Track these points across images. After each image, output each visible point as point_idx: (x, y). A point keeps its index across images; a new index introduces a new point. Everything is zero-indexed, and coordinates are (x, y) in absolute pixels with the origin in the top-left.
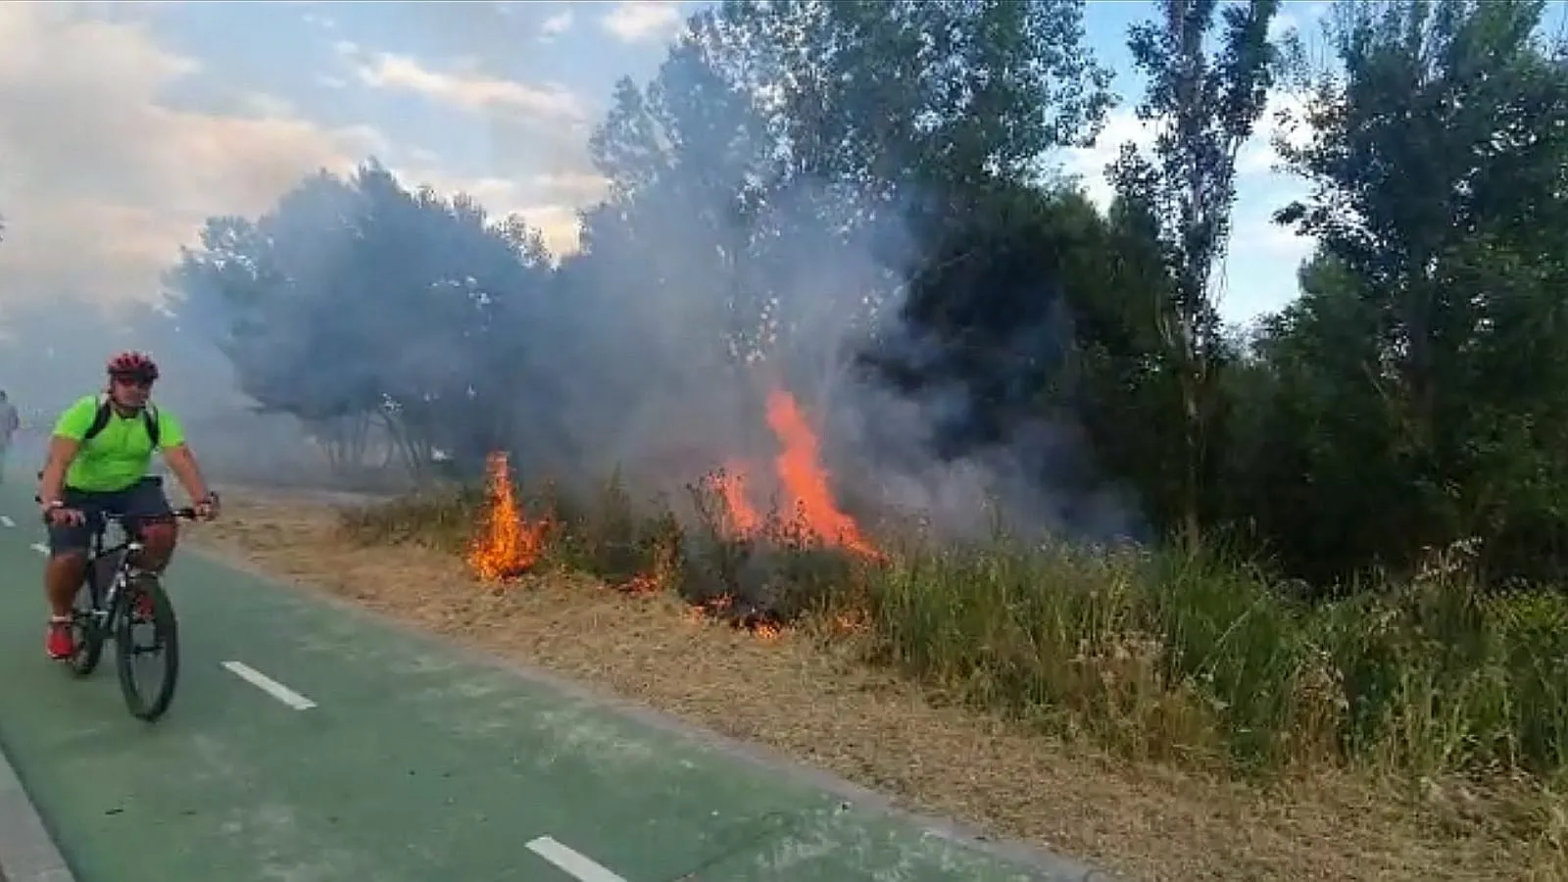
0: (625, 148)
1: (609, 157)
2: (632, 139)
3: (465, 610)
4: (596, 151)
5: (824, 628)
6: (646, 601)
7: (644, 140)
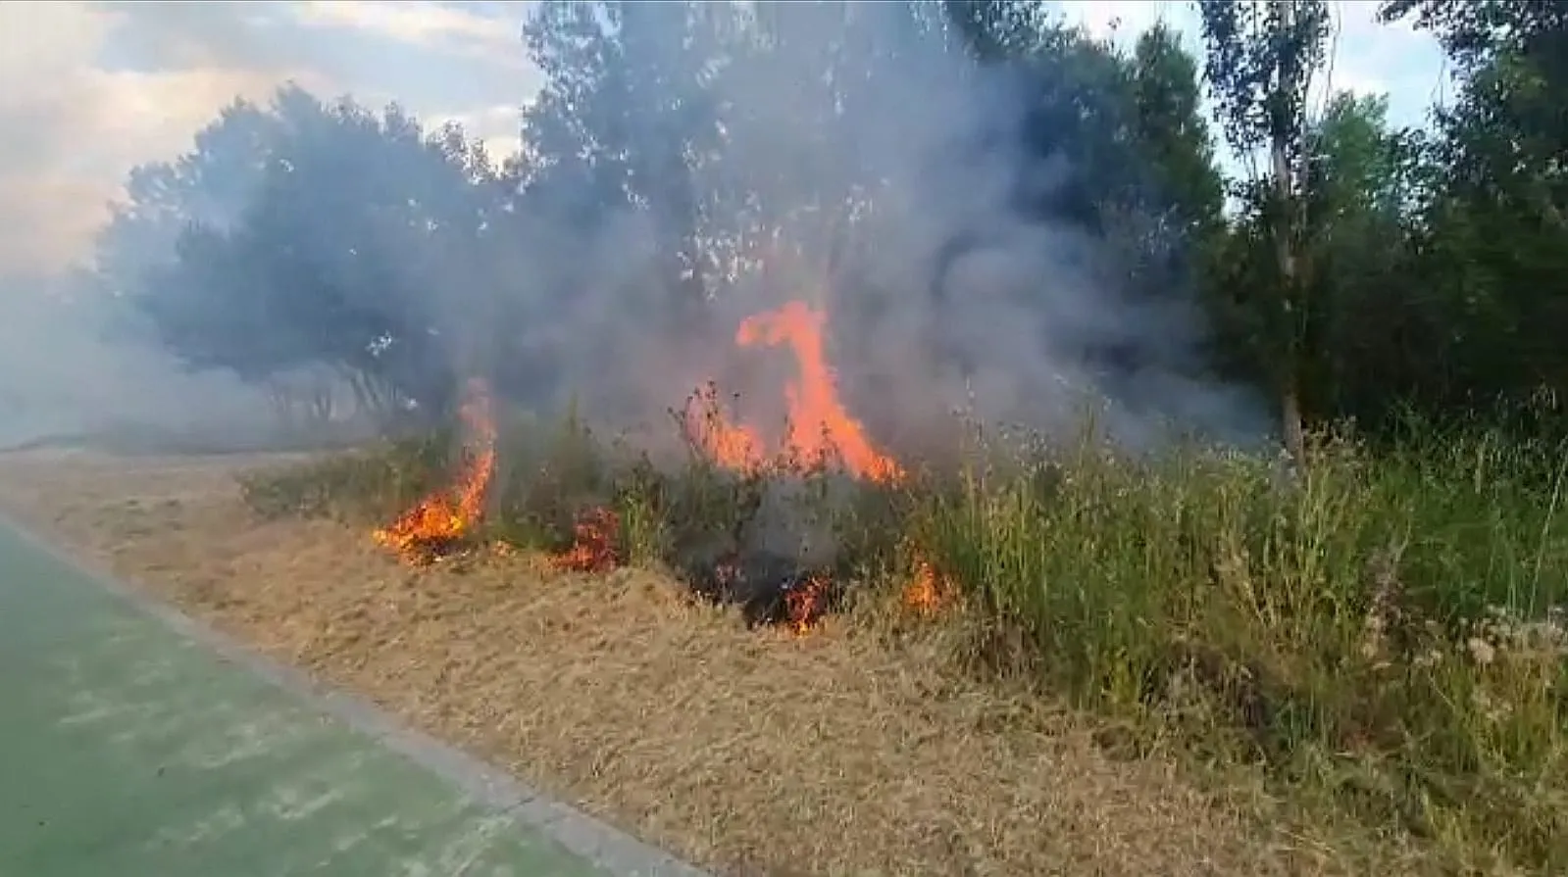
0: (563, 37)
1: (549, 51)
2: (569, 27)
3: (360, 615)
4: (532, 45)
5: (888, 607)
6: (619, 582)
7: (585, 26)
